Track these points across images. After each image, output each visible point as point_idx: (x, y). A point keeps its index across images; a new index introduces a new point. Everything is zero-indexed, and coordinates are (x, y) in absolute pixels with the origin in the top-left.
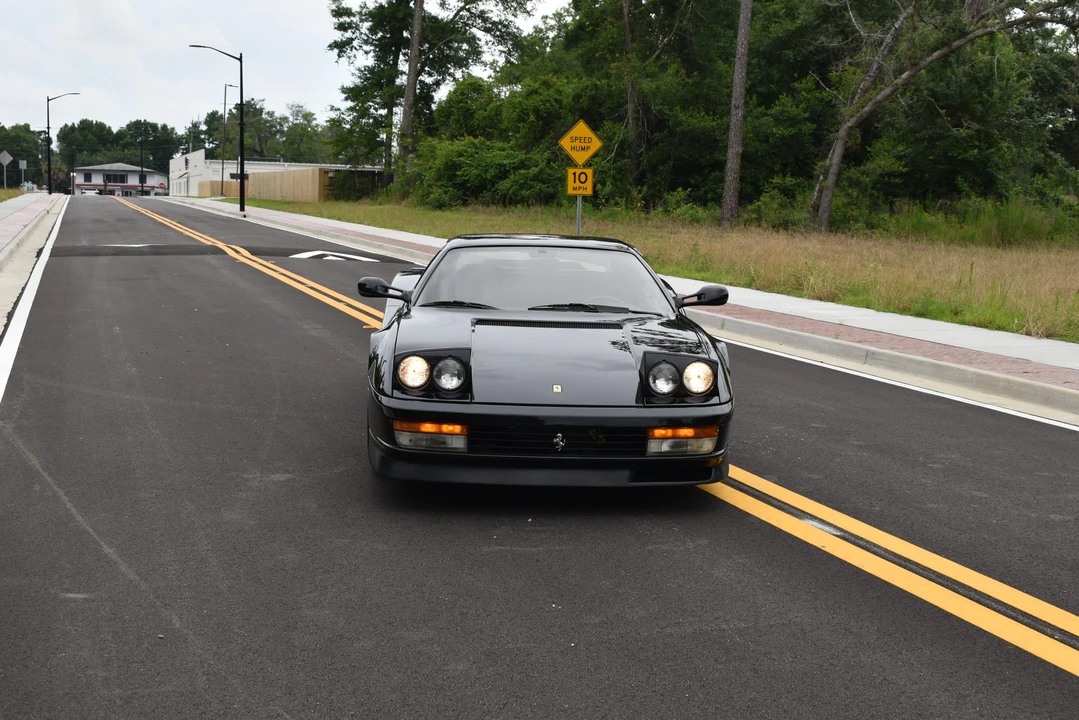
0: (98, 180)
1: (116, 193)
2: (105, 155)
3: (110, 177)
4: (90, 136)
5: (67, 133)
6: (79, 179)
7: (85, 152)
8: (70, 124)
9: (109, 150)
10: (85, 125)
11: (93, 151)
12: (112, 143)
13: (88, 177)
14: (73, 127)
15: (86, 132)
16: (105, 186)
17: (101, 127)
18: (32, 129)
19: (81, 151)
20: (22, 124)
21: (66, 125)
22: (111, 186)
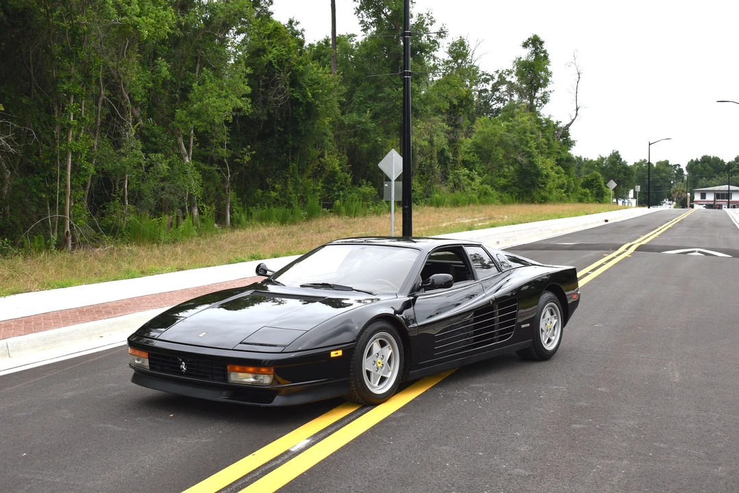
0: (710, 198)
1: (723, 207)
2: (718, 180)
3: (718, 195)
4: (708, 167)
5: (692, 166)
6: (697, 197)
7: (704, 178)
8: (694, 160)
9: (721, 176)
10: (706, 160)
11: (710, 177)
12: (724, 171)
13: (703, 196)
14: (697, 162)
15: (706, 164)
16: (715, 201)
17: (717, 160)
18: (670, 164)
19: (702, 177)
20: (664, 160)
21: (692, 160)
22: (719, 201)
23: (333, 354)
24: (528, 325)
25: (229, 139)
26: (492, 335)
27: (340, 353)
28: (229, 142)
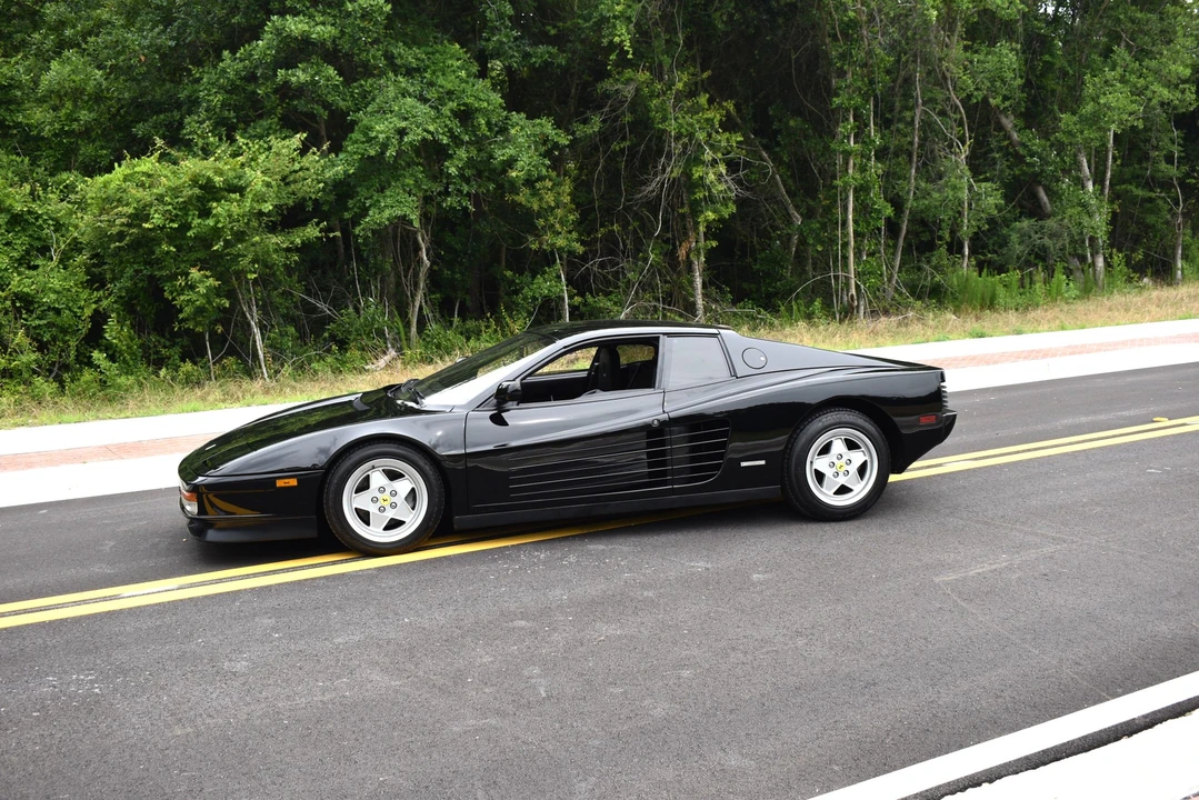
23: (280, 483)
24: (763, 462)
25: (1180, 148)
26: (664, 473)
27: (293, 482)
28: (1183, 154)
